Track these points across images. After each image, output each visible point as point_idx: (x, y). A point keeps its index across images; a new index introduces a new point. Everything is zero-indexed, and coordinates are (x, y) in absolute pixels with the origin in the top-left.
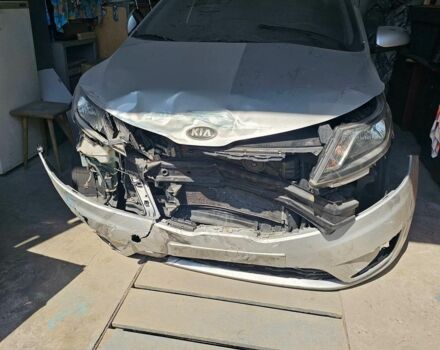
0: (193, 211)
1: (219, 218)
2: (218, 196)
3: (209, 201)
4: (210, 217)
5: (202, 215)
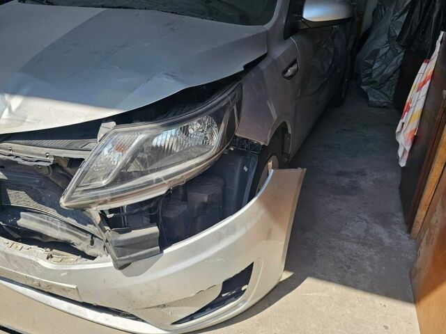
0: (22, 213)
1: (51, 226)
2: (43, 198)
3: (36, 203)
4: (42, 222)
5: (31, 219)
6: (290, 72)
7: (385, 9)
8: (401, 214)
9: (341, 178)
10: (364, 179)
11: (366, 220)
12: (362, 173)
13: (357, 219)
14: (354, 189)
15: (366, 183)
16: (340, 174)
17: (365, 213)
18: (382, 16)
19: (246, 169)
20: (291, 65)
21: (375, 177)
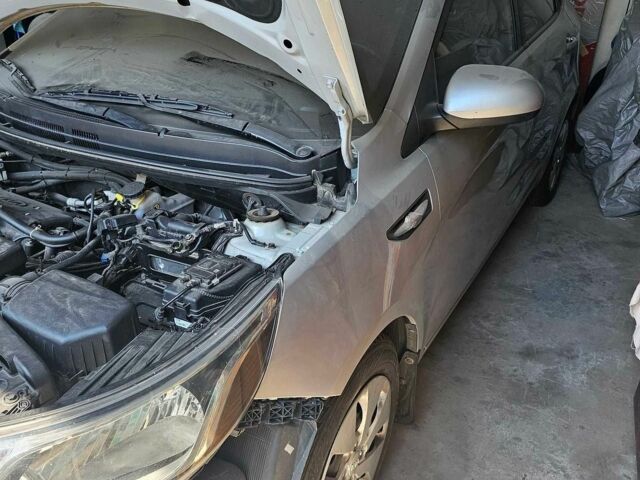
6: (409, 222)
7: (632, 41)
8: (632, 459)
9: (529, 363)
10: (571, 367)
11: (563, 469)
12: (568, 354)
13: (547, 465)
14: (549, 391)
15: (572, 378)
16: (529, 353)
17: (564, 452)
18: (627, 51)
19: (289, 449)
20: (413, 209)
21: (592, 363)
